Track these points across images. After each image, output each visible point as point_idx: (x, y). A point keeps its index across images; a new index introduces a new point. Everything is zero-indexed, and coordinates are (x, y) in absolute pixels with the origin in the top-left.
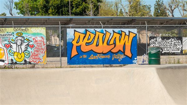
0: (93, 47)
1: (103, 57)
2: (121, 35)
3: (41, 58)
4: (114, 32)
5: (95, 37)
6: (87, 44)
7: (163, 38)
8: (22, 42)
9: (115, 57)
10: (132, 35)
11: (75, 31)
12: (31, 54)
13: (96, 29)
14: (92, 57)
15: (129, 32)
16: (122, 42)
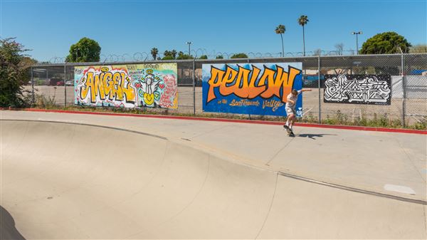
0: (235, 89)
1: (248, 103)
2: (276, 71)
3: (172, 101)
4: (265, 67)
5: (237, 75)
6: (228, 85)
7: (350, 78)
8: (152, 81)
9: (266, 104)
10: (294, 73)
11: (212, 67)
12: (161, 96)
13: (239, 64)
14: (234, 104)
15: (290, 67)
16: (278, 83)
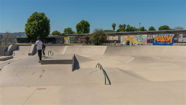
0: (160, 40)
1: (163, 43)
2: (169, 36)
3: (146, 43)
4: (167, 35)
5: (161, 37)
6: (159, 39)
7: (183, 37)
8: (141, 39)
9: (167, 43)
10: (173, 36)
11: (155, 35)
12: (143, 42)
13: (161, 35)
14: (160, 43)
16: (169, 39)
